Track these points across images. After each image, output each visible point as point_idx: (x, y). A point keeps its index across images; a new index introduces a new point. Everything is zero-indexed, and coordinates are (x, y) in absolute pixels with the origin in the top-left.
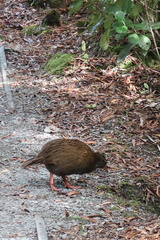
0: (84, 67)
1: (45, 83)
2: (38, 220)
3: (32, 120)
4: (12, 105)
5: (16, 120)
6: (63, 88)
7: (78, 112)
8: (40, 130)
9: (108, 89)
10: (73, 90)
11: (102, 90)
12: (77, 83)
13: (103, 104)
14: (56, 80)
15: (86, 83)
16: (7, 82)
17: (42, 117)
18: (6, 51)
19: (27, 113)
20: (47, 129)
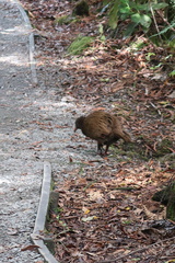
0: (101, 48)
1: (67, 62)
2: (46, 164)
3: (52, 92)
4: (36, 81)
5: (38, 92)
6: (82, 66)
7: (92, 85)
8: (58, 100)
9: (121, 66)
10: (90, 67)
11: (116, 67)
12: (94, 62)
13: (115, 79)
14: (77, 60)
15: (103, 61)
16: (33, 63)
17: (61, 90)
18: (35, 37)
19: (48, 86)
20: (64, 99)
